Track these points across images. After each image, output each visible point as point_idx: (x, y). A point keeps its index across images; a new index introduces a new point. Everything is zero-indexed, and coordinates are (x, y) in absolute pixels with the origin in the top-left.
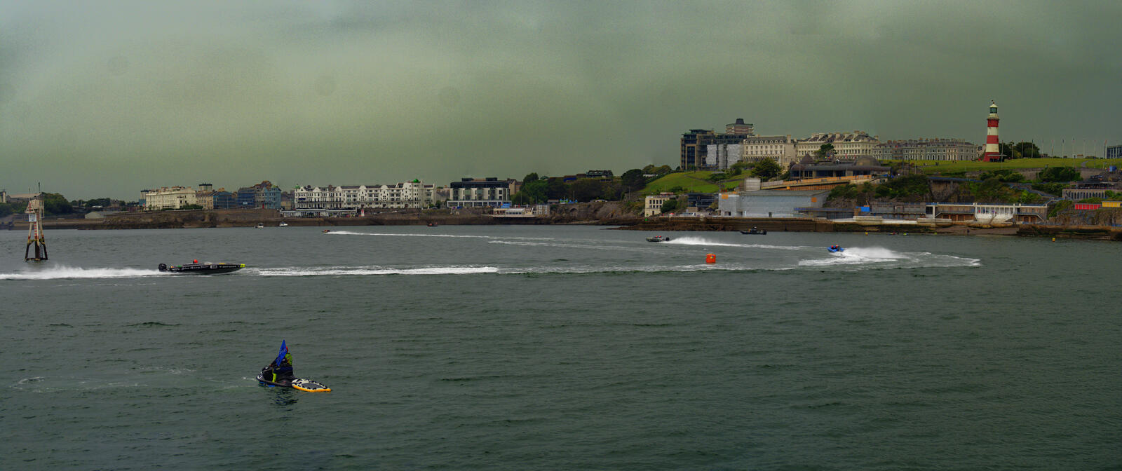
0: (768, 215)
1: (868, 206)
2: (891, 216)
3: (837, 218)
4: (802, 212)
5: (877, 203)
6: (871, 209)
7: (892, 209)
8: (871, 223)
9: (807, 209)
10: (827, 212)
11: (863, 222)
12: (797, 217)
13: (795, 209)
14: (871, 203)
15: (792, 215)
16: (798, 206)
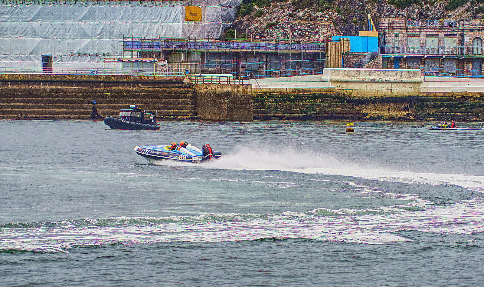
0: (37, 66)
1: (374, 34)
2: (452, 67)
3: (269, 74)
4: (149, 54)
5: (399, 23)
6: (382, 43)
7: (451, 43)
8: (384, 90)
9: (169, 43)
10: (236, 55)
11: (356, 87)
12: (134, 72)
13: (129, 45)
14: (385, 23)
15: (118, 66)
16: (137, 35)
